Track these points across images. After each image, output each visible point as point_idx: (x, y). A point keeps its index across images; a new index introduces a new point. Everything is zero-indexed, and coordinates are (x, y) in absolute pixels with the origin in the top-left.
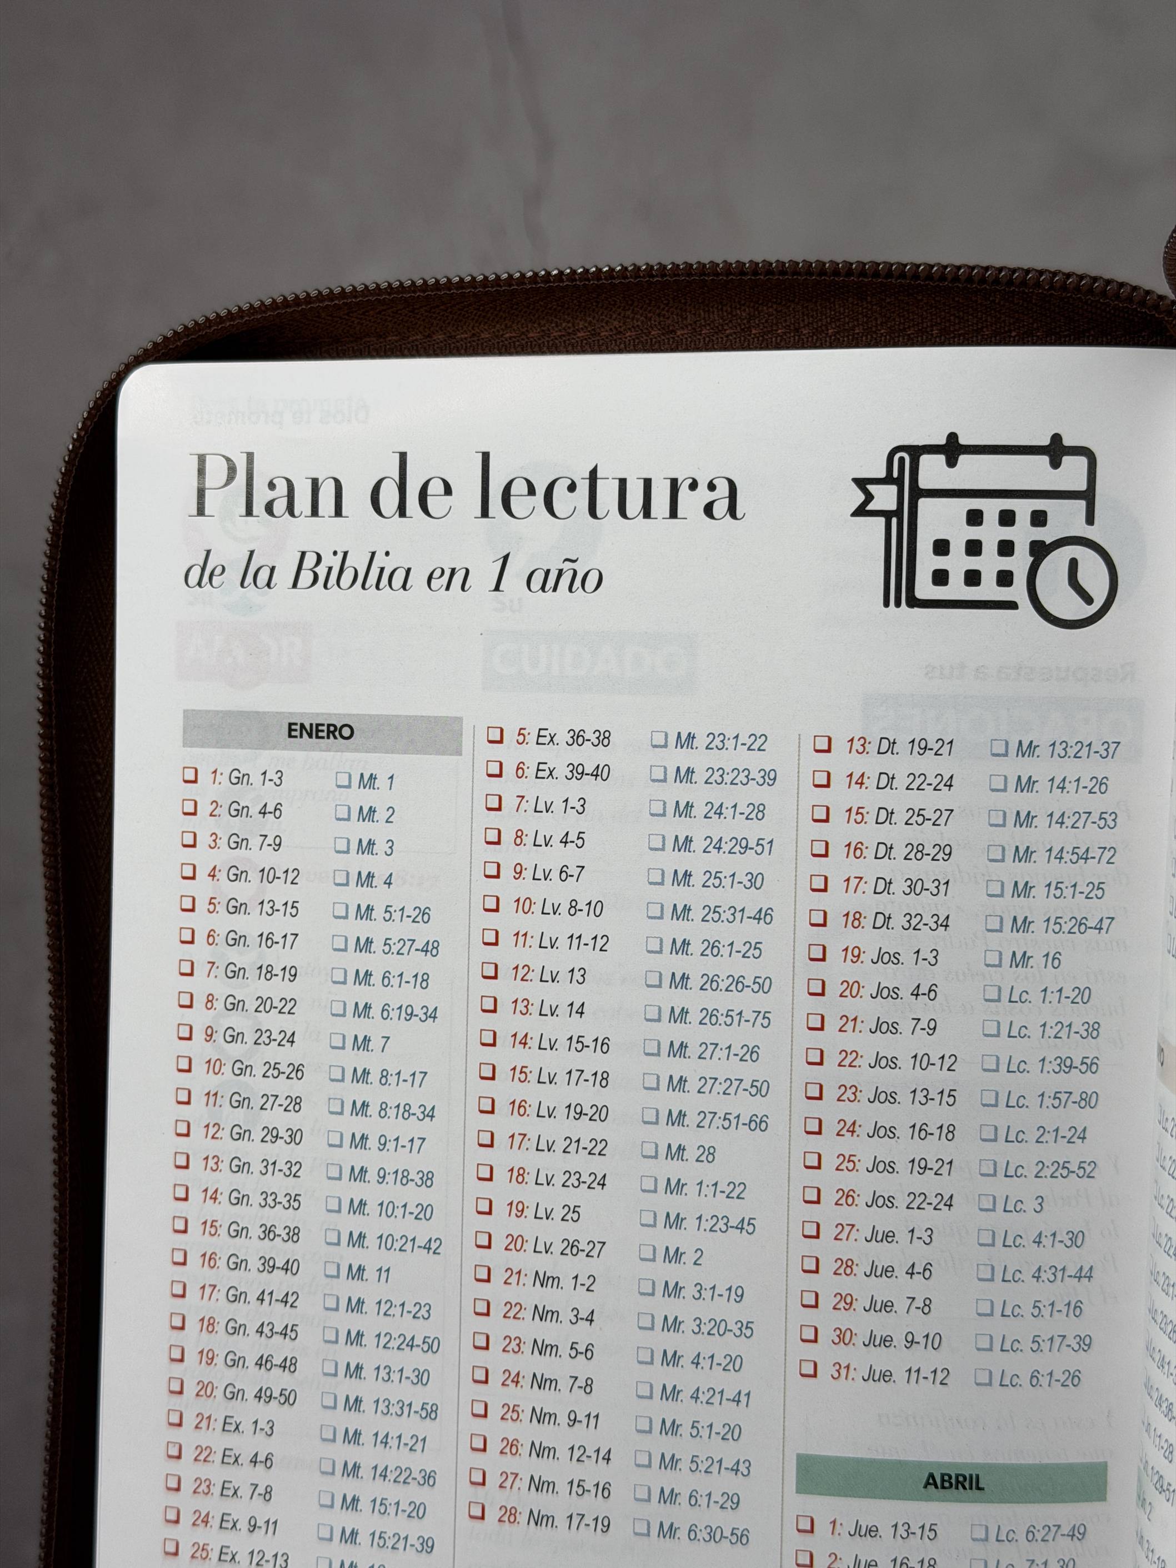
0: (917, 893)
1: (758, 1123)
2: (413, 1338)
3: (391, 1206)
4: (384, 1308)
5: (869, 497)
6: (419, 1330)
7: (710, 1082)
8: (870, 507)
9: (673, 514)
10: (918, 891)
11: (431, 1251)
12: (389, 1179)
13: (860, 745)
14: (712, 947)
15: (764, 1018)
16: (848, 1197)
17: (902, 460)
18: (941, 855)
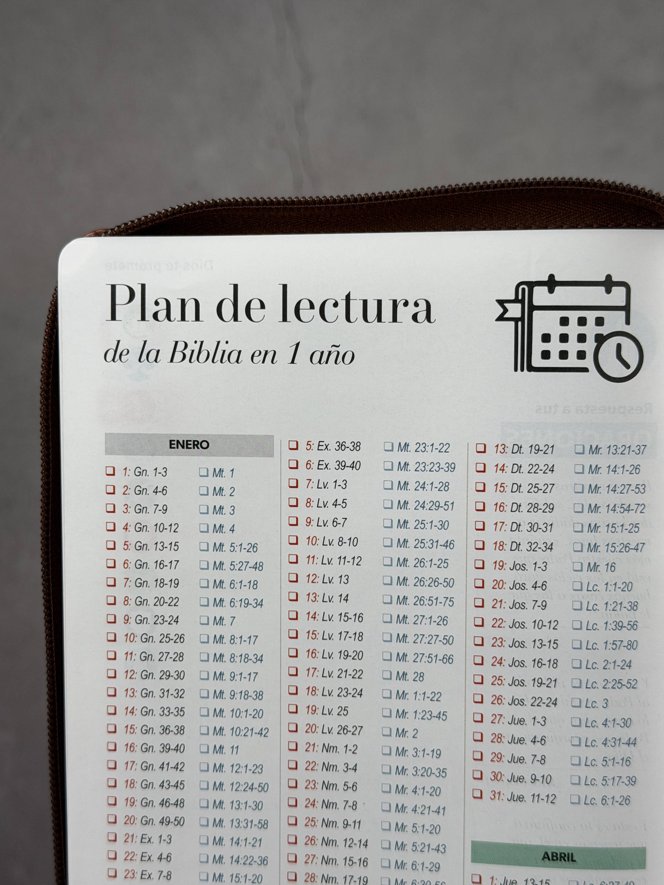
0: (535, 530)
1: (448, 659)
2: (253, 784)
3: (238, 711)
4: (235, 768)
5: (506, 310)
6: (256, 780)
7: (420, 637)
8: (506, 316)
9: (395, 320)
10: (535, 529)
11: (263, 735)
12: (237, 696)
13: (502, 448)
14: (420, 562)
15: (450, 601)
16: (498, 699)
17: (523, 290)
18: (548, 509)
